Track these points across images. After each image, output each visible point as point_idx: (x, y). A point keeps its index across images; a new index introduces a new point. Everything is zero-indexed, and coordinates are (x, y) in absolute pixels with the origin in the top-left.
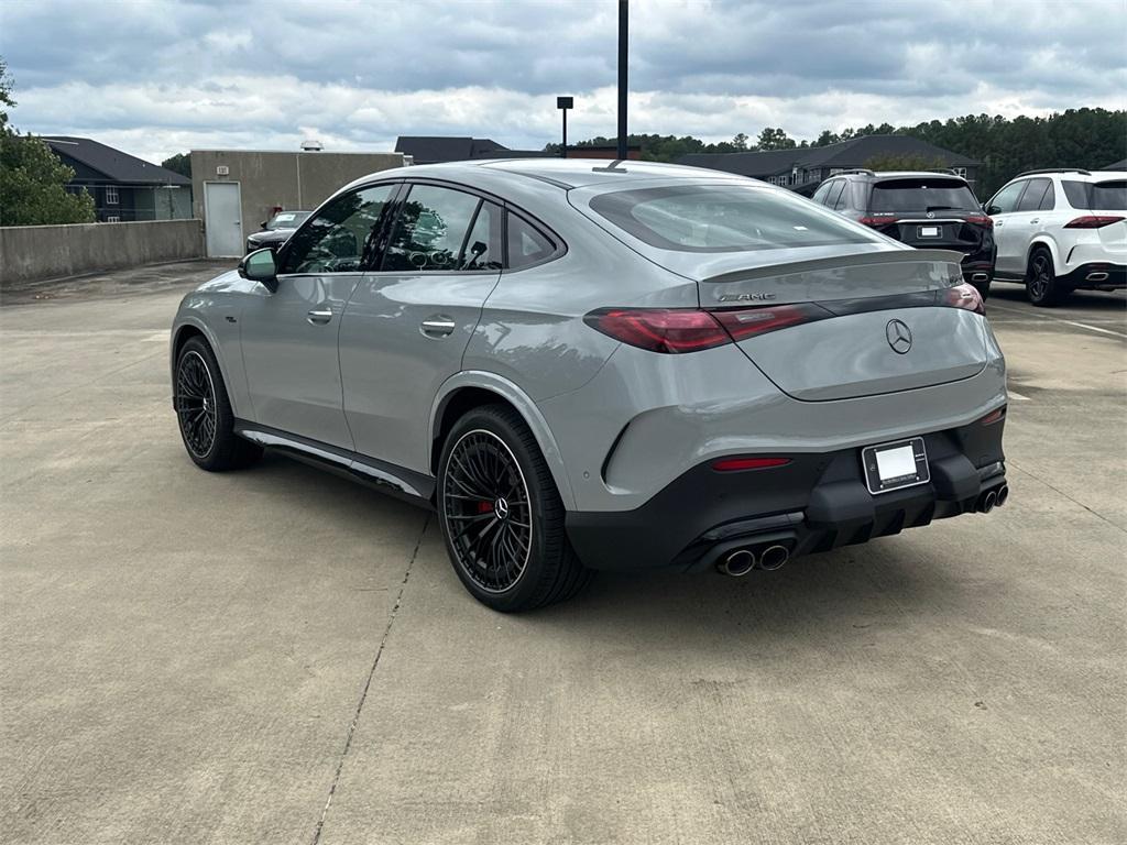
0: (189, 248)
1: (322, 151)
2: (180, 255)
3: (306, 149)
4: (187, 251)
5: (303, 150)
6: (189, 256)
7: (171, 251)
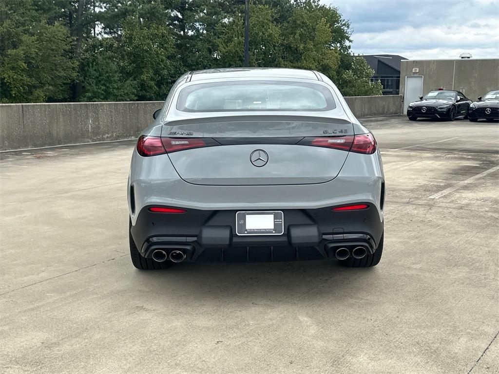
0: (393, 109)
1: (471, 59)
2: (387, 113)
3: (462, 58)
4: (391, 111)
5: (460, 59)
6: (391, 114)
7: (381, 111)
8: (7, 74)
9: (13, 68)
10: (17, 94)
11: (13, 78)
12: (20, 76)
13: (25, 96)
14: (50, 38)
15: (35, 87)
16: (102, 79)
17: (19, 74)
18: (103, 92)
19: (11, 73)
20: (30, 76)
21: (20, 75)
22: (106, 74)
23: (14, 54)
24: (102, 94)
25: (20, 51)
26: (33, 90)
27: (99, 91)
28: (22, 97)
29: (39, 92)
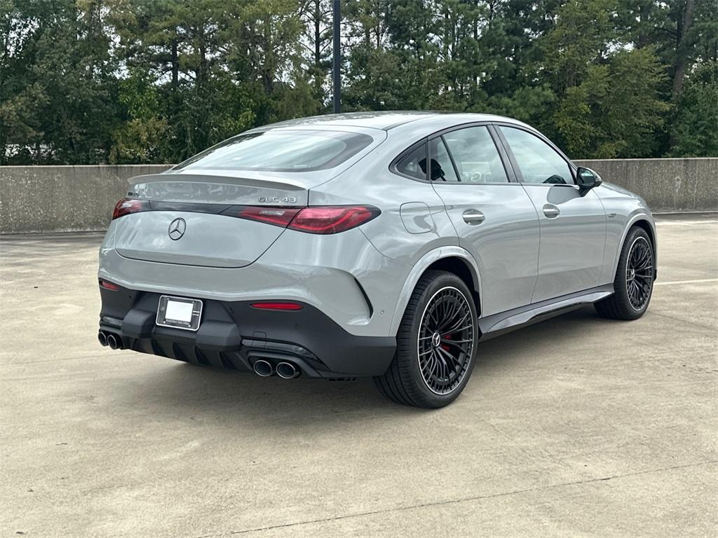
8: (563, 121)
9: (572, 113)
10: (576, 149)
11: (571, 127)
12: (579, 124)
13: (586, 151)
14: (629, 68)
15: (602, 139)
16: (702, 125)
17: (579, 122)
18: (699, 144)
19: (568, 120)
20: (596, 125)
21: (581, 122)
22: (708, 117)
23: (573, 92)
24: (699, 147)
25: (583, 90)
26: (599, 143)
27: (694, 142)
28: (581, 154)
29: (607, 147)
